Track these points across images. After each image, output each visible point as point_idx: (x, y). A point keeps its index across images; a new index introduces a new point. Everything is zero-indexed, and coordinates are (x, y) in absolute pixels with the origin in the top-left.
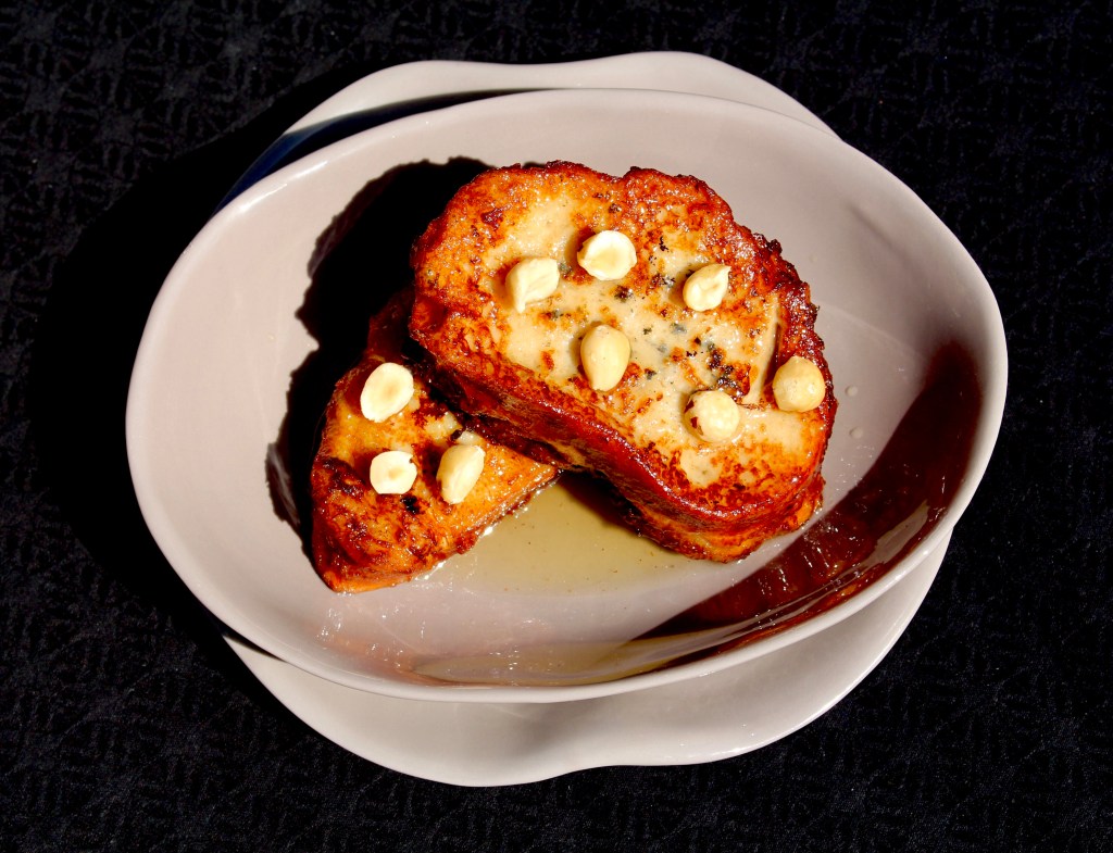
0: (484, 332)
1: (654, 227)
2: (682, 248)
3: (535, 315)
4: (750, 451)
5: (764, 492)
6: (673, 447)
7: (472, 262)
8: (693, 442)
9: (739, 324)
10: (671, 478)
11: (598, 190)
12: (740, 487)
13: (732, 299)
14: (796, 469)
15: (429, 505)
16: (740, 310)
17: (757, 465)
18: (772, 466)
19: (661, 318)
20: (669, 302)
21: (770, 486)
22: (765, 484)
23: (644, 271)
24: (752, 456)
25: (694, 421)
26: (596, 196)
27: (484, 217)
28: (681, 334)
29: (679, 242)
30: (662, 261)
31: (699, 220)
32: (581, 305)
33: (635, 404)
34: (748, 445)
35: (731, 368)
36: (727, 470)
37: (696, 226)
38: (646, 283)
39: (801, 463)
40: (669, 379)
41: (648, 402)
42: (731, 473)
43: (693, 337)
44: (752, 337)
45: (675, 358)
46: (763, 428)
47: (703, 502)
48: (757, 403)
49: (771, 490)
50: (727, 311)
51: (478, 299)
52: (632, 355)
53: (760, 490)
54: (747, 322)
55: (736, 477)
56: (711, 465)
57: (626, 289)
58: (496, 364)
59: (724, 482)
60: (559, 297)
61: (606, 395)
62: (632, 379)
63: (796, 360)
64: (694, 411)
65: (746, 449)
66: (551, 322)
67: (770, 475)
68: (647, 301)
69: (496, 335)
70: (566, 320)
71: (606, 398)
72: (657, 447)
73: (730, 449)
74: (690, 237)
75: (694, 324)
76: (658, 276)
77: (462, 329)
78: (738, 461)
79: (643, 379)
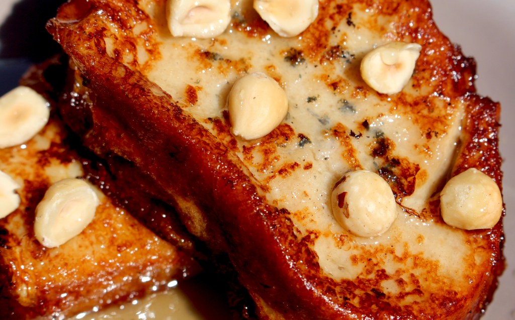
0: (129, 46)
1: (346, 2)
2: (371, 29)
3: (192, 51)
4: (401, 260)
5: (406, 307)
6: (312, 227)
8: (335, 229)
9: (416, 121)
10: (299, 251)
12: (379, 294)
13: (413, 94)
14: (449, 292)
15: (19, 244)
16: (420, 107)
17: (405, 277)
18: (422, 283)
19: (329, 91)
20: (344, 77)
21: (416, 303)
22: (409, 300)
23: (323, 39)
24: (401, 266)
25: (342, 197)
28: (349, 114)
29: (369, 22)
30: (345, 34)
31: (395, 5)
32: (245, 55)
33: (279, 164)
34: (399, 252)
35: (396, 162)
36: (369, 272)
37: (390, 11)
38: (323, 52)
39: (457, 289)
40: (324, 153)
41: (294, 166)
42: (372, 276)
43: (361, 120)
44: (429, 136)
45: (337, 132)
46: (420, 238)
47: (330, 291)
48: (418, 210)
49: (416, 307)
50: (405, 104)
51: (134, 13)
52: (287, 116)
53: (402, 303)
54: (426, 120)
55: (377, 282)
56: (350, 262)
57: (300, 53)
58: (129, 74)
59: (360, 283)
60: (223, 43)
61: (247, 145)
62: (282, 139)
63: (474, 170)
64: (344, 187)
65: (396, 257)
66: (207, 61)
67: (418, 291)
68: (320, 71)
69: (142, 56)
70: (225, 65)
71: (247, 150)
72: (291, 216)
73: (377, 251)
74: (381, 20)
75: (365, 106)
76: (337, 47)
77: (104, 29)
78: (383, 267)
79: (294, 143)
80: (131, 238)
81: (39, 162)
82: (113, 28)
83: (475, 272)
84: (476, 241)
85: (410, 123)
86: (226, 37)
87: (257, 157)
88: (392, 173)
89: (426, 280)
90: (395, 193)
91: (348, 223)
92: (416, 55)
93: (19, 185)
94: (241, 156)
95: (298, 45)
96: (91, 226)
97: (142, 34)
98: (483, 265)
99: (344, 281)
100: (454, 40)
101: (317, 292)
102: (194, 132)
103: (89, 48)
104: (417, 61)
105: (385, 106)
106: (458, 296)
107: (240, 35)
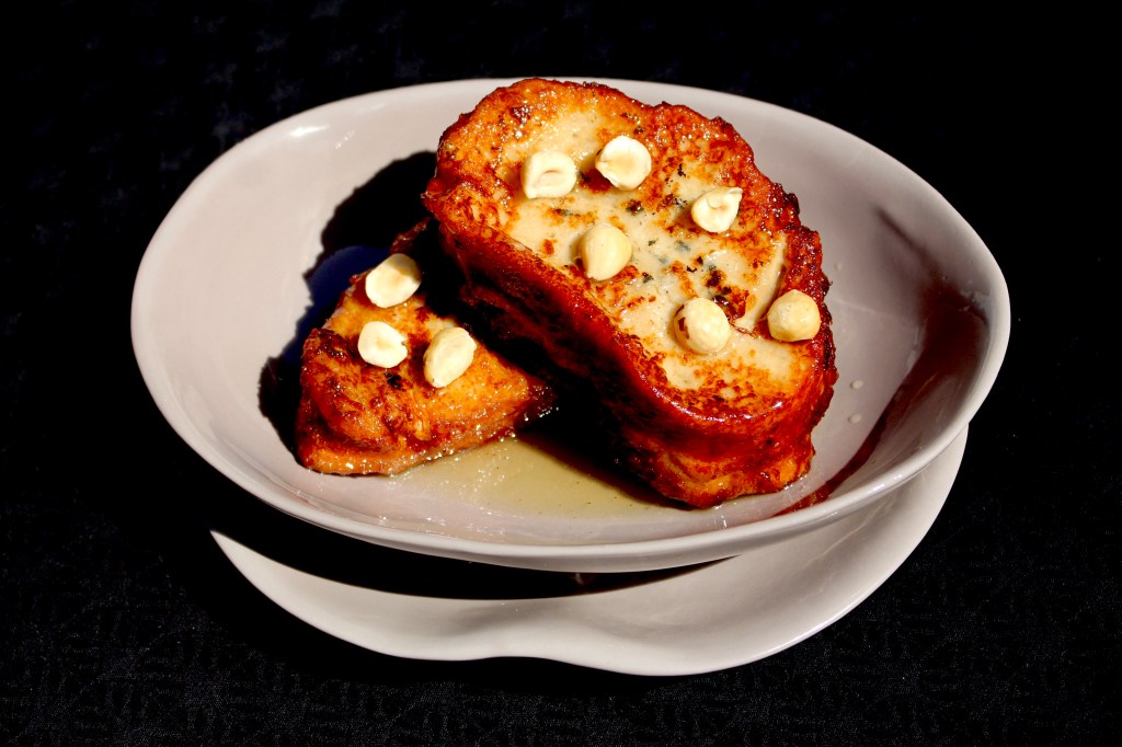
0: (492, 210)
1: (676, 154)
2: (700, 177)
3: (545, 209)
4: (737, 371)
5: (742, 408)
6: (659, 349)
7: (494, 149)
8: (678, 350)
9: (744, 253)
10: (649, 367)
11: (626, 111)
12: (719, 400)
13: (740, 231)
14: (779, 394)
15: (411, 387)
16: (746, 242)
17: (741, 385)
18: (755, 388)
19: (668, 233)
20: (678, 221)
21: (750, 404)
22: (744, 402)
23: (658, 190)
24: (738, 376)
25: (682, 322)
26: (624, 115)
27: (512, 111)
28: (685, 252)
29: (698, 171)
30: (677, 183)
31: (720, 154)
32: (592, 210)
33: (627, 299)
34: (735, 365)
35: (728, 290)
36: (710, 383)
37: (715, 160)
38: (659, 201)
39: (784, 391)
40: (665, 287)
41: (640, 300)
42: (713, 386)
43: (696, 257)
44: (755, 266)
45: (675, 269)
46: (752, 352)
47: (677, 398)
48: (750, 329)
49: (750, 407)
50: (733, 240)
51: (492, 180)
52: (632, 259)
53: (740, 405)
54: (752, 253)
55: (717, 390)
56: (693, 376)
57: (639, 203)
58: (495, 234)
59: (703, 392)
60: (571, 200)
61: (600, 285)
62: (628, 278)
63: (795, 291)
64: (684, 313)
65: (733, 369)
66: (559, 217)
67: (752, 395)
68: (657, 217)
69: (503, 218)
70: (575, 220)
71: (599, 290)
72: (641, 341)
73: (716, 365)
74: (708, 168)
75: (699, 245)
76: (671, 196)
77: (470, 198)
78: (722, 378)
79: (638, 281)
80: (505, 377)
81: (418, 318)
82: (477, 197)
83: (800, 377)
84: (800, 351)
85: (739, 255)
86: (573, 195)
87: (609, 295)
88: (725, 300)
89: (759, 385)
90: (727, 316)
91: (689, 343)
92: (739, 197)
93: (404, 338)
94: (595, 294)
95: (636, 197)
96: (471, 368)
97: (501, 199)
98: (807, 370)
99: (688, 391)
100: (773, 180)
101: (667, 399)
102: (554, 277)
103: (460, 215)
104: (741, 204)
105: (716, 243)
106: (787, 397)
107: (586, 192)
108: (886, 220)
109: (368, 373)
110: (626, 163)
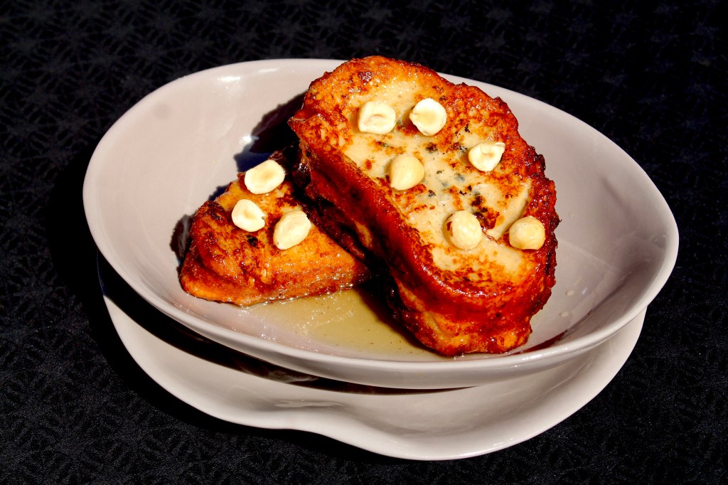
0: (334, 136)
1: (466, 118)
2: (479, 134)
3: (371, 140)
4: (482, 264)
5: (482, 287)
6: (432, 241)
7: (343, 97)
8: (445, 244)
9: (501, 188)
10: (421, 251)
11: (437, 84)
12: (466, 280)
13: (500, 173)
14: (509, 282)
15: (263, 247)
16: (503, 181)
17: (483, 273)
18: (493, 276)
19: (451, 168)
20: (460, 161)
21: (487, 286)
22: (484, 284)
23: (450, 138)
24: (482, 267)
25: (449, 225)
26: (435, 87)
27: (359, 73)
28: (461, 181)
29: (478, 130)
30: (463, 136)
31: (495, 121)
32: (402, 145)
33: (415, 205)
34: (482, 260)
35: (485, 210)
36: (463, 268)
37: (492, 124)
38: (449, 145)
39: (513, 281)
40: (444, 202)
41: (424, 206)
42: (464, 271)
43: (468, 185)
44: (507, 197)
45: (451, 191)
46: (495, 253)
47: (437, 274)
48: (497, 238)
49: (487, 288)
50: (495, 178)
51: (338, 117)
52: (423, 180)
53: (480, 285)
54: (506, 188)
55: (467, 273)
56: (452, 262)
57: (435, 145)
58: (333, 149)
59: (458, 274)
60: (390, 137)
61: (398, 194)
62: (418, 192)
63: (531, 217)
64: (451, 219)
65: (480, 262)
66: (379, 146)
67: (490, 280)
68: (446, 156)
69: (342, 142)
70: (390, 150)
71: (397, 196)
72: (420, 234)
73: (469, 258)
74: (486, 129)
75: (471, 178)
76: (457, 143)
77: (320, 124)
78: (471, 266)
79: (425, 195)
80: (329, 250)
81: (278, 204)
82: (326, 124)
83: (525, 273)
84: (529, 257)
85: (497, 189)
86: (392, 135)
87: (403, 200)
88: (482, 216)
89: (496, 275)
90: (482, 227)
91: (452, 239)
92: (502, 150)
93: (265, 215)
94: (394, 199)
95: (434, 141)
96: (305, 241)
97: (342, 129)
98: (531, 270)
99: (446, 271)
100: (529, 144)
101: (430, 273)
102: (367, 183)
103: (311, 134)
104: (503, 156)
105: (482, 179)
106: (513, 285)
107: (401, 134)
108: (606, 186)
109: (236, 233)
110: (430, 117)
